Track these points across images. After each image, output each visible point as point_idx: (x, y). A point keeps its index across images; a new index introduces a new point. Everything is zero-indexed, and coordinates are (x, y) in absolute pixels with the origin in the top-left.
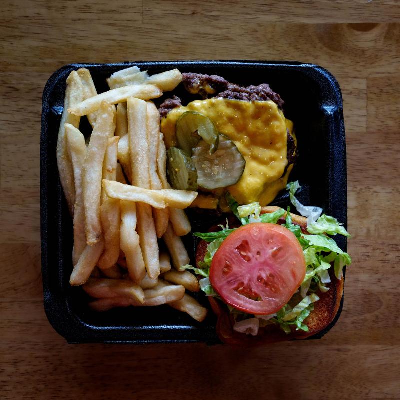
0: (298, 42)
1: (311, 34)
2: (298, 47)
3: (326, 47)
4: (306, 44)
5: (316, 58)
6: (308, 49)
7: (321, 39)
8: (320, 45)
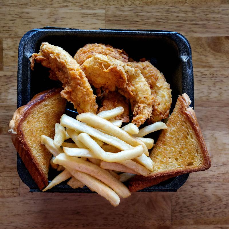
0: (196, 47)
1: (203, 43)
2: (196, 50)
3: (212, 50)
4: (200, 48)
5: (206, 56)
6: (201, 51)
7: (209, 45)
8: (209, 49)
